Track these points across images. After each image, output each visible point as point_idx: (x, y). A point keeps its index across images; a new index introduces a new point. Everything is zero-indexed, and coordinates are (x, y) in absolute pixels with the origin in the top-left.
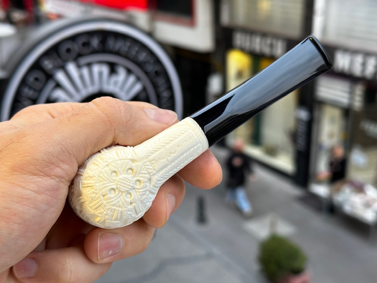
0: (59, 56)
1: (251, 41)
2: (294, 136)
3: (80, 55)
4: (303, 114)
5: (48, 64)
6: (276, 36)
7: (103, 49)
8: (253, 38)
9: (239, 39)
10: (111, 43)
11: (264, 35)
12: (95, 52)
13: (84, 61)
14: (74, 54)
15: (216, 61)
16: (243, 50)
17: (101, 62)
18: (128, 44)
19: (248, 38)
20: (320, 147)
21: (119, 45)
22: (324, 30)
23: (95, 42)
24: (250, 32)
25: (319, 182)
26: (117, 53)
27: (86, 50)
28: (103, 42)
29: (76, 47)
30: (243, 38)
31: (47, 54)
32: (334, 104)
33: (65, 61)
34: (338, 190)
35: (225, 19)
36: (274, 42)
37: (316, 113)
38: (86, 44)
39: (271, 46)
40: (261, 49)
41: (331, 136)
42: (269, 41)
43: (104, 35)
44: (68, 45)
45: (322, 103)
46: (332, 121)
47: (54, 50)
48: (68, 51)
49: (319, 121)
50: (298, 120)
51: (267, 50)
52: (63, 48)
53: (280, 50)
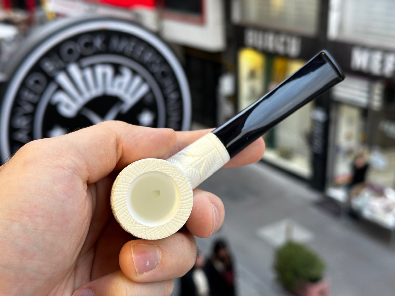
0: (61, 57)
1: (264, 39)
2: (309, 138)
3: (82, 56)
4: (320, 115)
5: (49, 66)
6: (290, 34)
7: (107, 50)
8: (266, 36)
9: (251, 37)
10: (115, 43)
11: (277, 32)
12: (98, 53)
13: (86, 62)
14: (76, 55)
15: (227, 61)
16: (255, 48)
17: (104, 63)
18: (133, 44)
19: (261, 36)
20: (337, 149)
21: (123, 45)
22: (341, 27)
23: (98, 42)
24: (262, 29)
25: (337, 186)
26: (122, 54)
27: (88, 51)
28: (107, 42)
29: (78, 48)
30: (256, 36)
31: (48, 55)
32: (352, 104)
33: (67, 63)
34: (357, 194)
36: (288, 40)
37: (333, 114)
38: (89, 45)
39: (285, 44)
40: (274, 47)
41: (349, 137)
42: (282, 39)
43: (108, 34)
44: (70, 46)
46: (350, 121)
47: (55, 51)
48: (70, 51)
49: (336, 122)
50: (314, 122)
51: (280, 49)
52: (65, 49)
53: (294, 48)
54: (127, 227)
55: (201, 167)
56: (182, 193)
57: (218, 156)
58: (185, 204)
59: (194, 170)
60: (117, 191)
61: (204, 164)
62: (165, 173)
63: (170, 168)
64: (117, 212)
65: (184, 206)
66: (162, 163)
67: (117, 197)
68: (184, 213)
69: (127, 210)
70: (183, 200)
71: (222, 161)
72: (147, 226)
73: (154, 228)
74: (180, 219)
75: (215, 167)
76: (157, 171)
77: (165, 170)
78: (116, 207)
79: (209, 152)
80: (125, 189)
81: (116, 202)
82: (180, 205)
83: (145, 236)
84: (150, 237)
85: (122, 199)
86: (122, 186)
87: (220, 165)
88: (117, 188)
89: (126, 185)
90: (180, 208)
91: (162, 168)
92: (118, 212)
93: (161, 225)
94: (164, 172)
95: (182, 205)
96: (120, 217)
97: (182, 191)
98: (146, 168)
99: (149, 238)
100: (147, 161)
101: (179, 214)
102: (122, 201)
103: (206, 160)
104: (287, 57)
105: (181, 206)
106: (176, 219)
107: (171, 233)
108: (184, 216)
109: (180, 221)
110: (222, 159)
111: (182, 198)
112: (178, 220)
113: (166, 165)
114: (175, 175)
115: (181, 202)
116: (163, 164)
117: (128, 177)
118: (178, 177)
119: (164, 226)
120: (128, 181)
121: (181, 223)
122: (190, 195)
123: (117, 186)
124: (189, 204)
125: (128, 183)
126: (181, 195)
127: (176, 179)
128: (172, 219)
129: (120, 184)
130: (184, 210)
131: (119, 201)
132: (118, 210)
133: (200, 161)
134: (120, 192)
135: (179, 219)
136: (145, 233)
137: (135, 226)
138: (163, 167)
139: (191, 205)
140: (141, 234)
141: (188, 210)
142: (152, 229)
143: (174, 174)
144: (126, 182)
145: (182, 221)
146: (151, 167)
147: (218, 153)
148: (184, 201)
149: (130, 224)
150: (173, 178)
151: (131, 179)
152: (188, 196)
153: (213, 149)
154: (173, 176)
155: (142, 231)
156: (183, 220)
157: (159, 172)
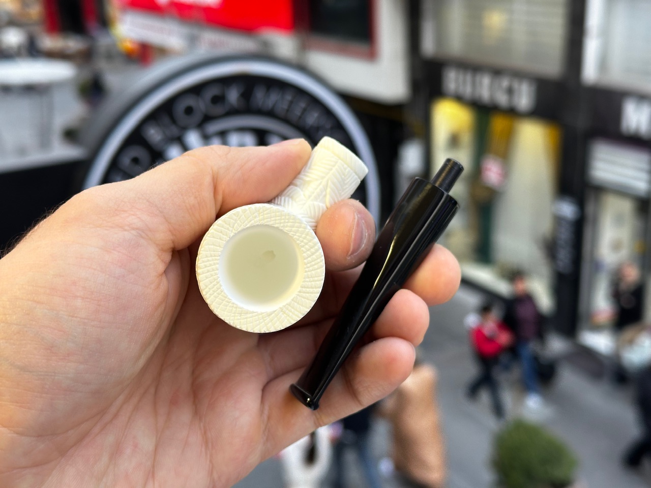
0: (174, 121)
1: (474, 84)
2: (551, 248)
3: (207, 119)
4: (567, 210)
5: (154, 134)
7: (247, 108)
8: (478, 78)
9: (453, 80)
10: (260, 97)
11: (497, 72)
12: (233, 112)
13: (213, 127)
14: (197, 117)
15: (412, 119)
16: (459, 99)
17: (242, 130)
18: (289, 97)
20: (597, 266)
21: (272, 99)
23: (233, 96)
24: (472, 67)
25: (596, 328)
26: (270, 114)
27: (218, 110)
28: (247, 95)
29: (201, 105)
30: (461, 77)
31: (153, 117)
32: (622, 192)
33: (185, 129)
35: (428, 46)
36: (516, 85)
37: (590, 208)
38: (218, 100)
39: (510, 91)
40: (491, 96)
41: (616, 246)
42: (505, 82)
43: (249, 82)
44: (190, 101)
45: (600, 190)
46: (619, 220)
47: (165, 110)
48: (189, 111)
49: (596, 221)
50: (558, 220)
51: (502, 99)
52: (180, 107)
53: (524, 99)
54: (234, 323)
55: (325, 196)
56: (303, 246)
57: (347, 170)
58: (313, 263)
59: (316, 203)
60: (203, 273)
61: (329, 190)
62: (268, 223)
63: (273, 214)
64: (212, 304)
65: (311, 266)
66: (259, 211)
67: (205, 281)
68: (314, 277)
69: (226, 297)
70: (307, 258)
71: (356, 176)
72: (264, 313)
73: (275, 313)
74: (312, 288)
75: (347, 190)
76: (254, 226)
77: (267, 220)
78: (210, 297)
79: (331, 169)
80: (214, 266)
81: (207, 289)
82: (305, 266)
83: (265, 328)
84: (273, 327)
85: (215, 283)
86: (208, 263)
87: (354, 183)
88: (201, 268)
89: (213, 260)
90: (306, 272)
91: (261, 217)
92: (214, 303)
93: (284, 305)
94: (266, 224)
95: (309, 265)
96: (218, 310)
97: (302, 244)
98: (236, 224)
99: (273, 330)
100: (234, 214)
101: (307, 280)
102: (214, 285)
103: (330, 181)
104: (512, 113)
105: (307, 268)
106: (304, 289)
107: (304, 313)
108: (316, 281)
109: (311, 290)
110: (354, 174)
111: (305, 254)
112: (308, 290)
113: (265, 212)
114: (285, 222)
115: (305, 261)
116: (261, 210)
117: (212, 246)
118: (289, 224)
119: (289, 304)
120: (215, 252)
121: (315, 293)
122: (316, 247)
123: (200, 265)
124: (319, 260)
125: (215, 256)
126: (302, 250)
127: (287, 229)
128: (298, 291)
129: (203, 262)
130: (313, 272)
131: (209, 286)
132: (213, 302)
133: (321, 186)
134: (208, 274)
135: (310, 288)
136: (263, 323)
137: (246, 318)
138: (262, 215)
139: (321, 261)
140: (259, 327)
141: (319, 270)
142: (273, 315)
143: (282, 221)
144: (211, 256)
145: (314, 289)
146: (243, 222)
147: (345, 166)
148: (309, 259)
149: (237, 316)
150: (282, 228)
151: (218, 248)
152: (313, 250)
153: (336, 162)
154: (282, 225)
155: (258, 322)
156: (316, 288)
157: (258, 225)
